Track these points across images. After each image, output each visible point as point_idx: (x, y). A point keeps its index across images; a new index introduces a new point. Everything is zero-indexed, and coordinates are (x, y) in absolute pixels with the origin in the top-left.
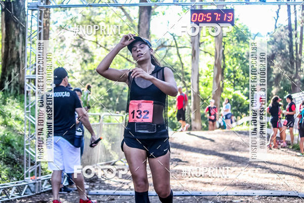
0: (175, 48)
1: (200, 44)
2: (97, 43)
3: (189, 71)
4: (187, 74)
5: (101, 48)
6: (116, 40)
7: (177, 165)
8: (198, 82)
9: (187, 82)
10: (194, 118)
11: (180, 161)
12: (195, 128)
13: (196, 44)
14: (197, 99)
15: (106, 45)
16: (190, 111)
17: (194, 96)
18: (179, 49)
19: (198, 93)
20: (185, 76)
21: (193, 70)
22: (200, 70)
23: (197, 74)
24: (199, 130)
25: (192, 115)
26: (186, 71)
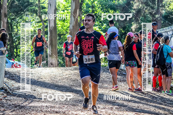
3: (46, 5)
4: (43, 8)
12: (52, 64)
19: (55, 28)
20: (42, 11)
22: (57, 4)
23: (54, 8)
24: (55, 67)
25: (49, 51)
26: (42, 5)
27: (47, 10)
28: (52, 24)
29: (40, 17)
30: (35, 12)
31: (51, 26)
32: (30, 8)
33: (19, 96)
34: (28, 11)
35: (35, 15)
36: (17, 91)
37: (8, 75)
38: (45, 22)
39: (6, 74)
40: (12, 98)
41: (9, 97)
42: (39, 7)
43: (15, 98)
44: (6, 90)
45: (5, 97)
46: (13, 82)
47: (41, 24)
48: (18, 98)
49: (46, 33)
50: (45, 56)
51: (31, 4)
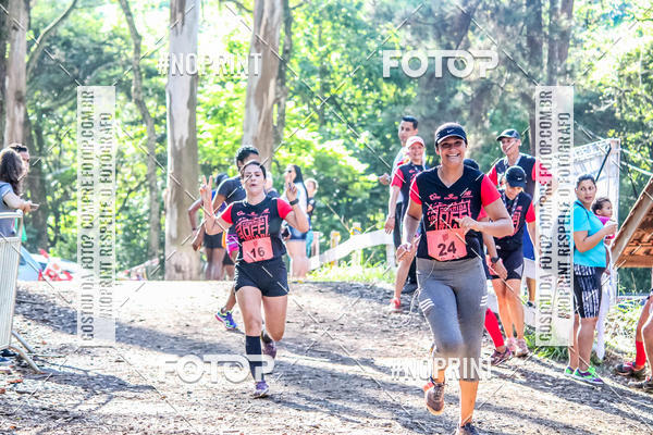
4: (151, 73)
7: (111, 398)
8: (192, 104)
9: (150, 103)
10: (174, 234)
11: (122, 385)
12: (178, 270)
14: (186, 166)
16: (162, 208)
17: (177, 156)
19: (192, 143)
20: (145, 83)
24: (191, 279)
25: (169, 224)
26: (147, 62)
27: (162, 81)
28: (182, 131)
29: (140, 104)
30: (123, 86)
31: (177, 137)
32: (105, 74)
33: (66, 379)
34: (98, 81)
35: (122, 97)
36: (59, 362)
37: (26, 307)
38: (157, 121)
39: (19, 303)
40: (40, 385)
41: (29, 384)
42: (137, 70)
43: (51, 385)
44: (20, 359)
45: (15, 383)
46: (44, 330)
47: (143, 128)
48: (63, 387)
49: (161, 160)
50: (155, 243)
51: (110, 58)
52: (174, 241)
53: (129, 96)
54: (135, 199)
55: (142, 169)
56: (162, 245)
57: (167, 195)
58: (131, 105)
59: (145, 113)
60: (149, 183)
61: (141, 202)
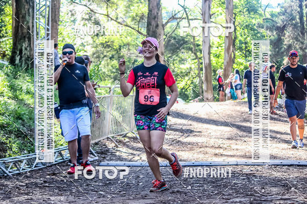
0: (187, 20)
1: (210, 16)
2: (108, 16)
3: (200, 43)
4: (198, 45)
5: (113, 21)
6: (126, 13)
7: (189, 135)
8: (209, 53)
9: (198, 54)
10: (206, 89)
11: (192, 131)
12: (207, 99)
13: (207, 15)
14: (209, 70)
15: (117, 18)
16: (203, 82)
17: (206, 68)
18: (190, 21)
19: (210, 64)
20: (197, 48)
21: (204, 42)
22: (211, 41)
23: (208, 45)
24: (211, 102)
25: (204, 87)
26: (197, 42)
27: (201, 47)
28: (207, 61)
29: (195, 54)
30: (190, 49)
31: (206, 63)
32: (185, 46)
33: (176, 130)
34: (183, 48)
35: (190, 52)
36: (174, 126)
38: (200, 58)
42: (194, 45)
47: (196, 61)
48: (175, 133)
49: (201, 69)
50: (201, 92)
51: (187, 42)
52: (206, 91)
53: (192, 52)
54: (195, 80)
55: (197, 72)
56: (203, 92)
57: (203, 78)
58: (193, 54)
59: (197, 56)
60: (199, 75)
61: (197, 81)
